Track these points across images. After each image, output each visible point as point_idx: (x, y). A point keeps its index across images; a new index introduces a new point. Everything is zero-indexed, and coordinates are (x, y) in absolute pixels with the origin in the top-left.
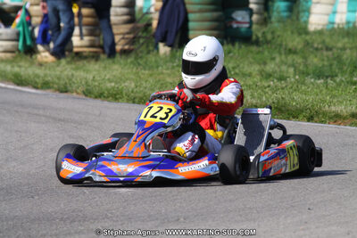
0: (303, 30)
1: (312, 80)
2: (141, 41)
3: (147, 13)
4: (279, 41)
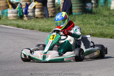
0: (109, 9)
1: (112, 25)
2: (57, 13)
4: (101, 13)
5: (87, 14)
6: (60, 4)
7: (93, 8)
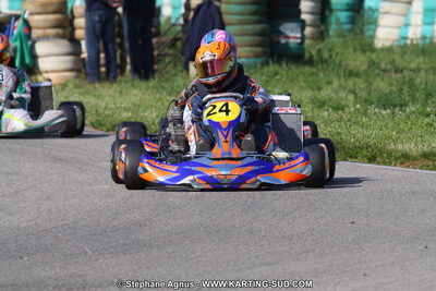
0: (368, 47)
1: (377, 110)
2: (167, 60)
4: (337, 59)
5: (285, 65)
7: (307, 42)
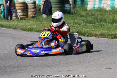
0: (86, 10)
1: (89, 24)
2: (38, 14)
3: (39, 5)
4: (79, 13)
5: (66, 14)
6: (41, 5)
7: (71, 9)
